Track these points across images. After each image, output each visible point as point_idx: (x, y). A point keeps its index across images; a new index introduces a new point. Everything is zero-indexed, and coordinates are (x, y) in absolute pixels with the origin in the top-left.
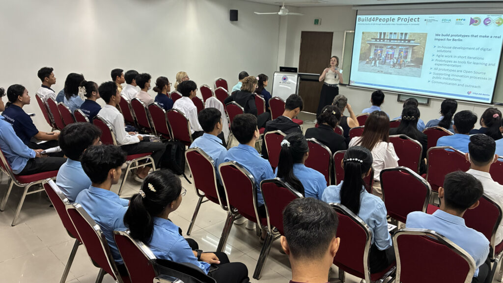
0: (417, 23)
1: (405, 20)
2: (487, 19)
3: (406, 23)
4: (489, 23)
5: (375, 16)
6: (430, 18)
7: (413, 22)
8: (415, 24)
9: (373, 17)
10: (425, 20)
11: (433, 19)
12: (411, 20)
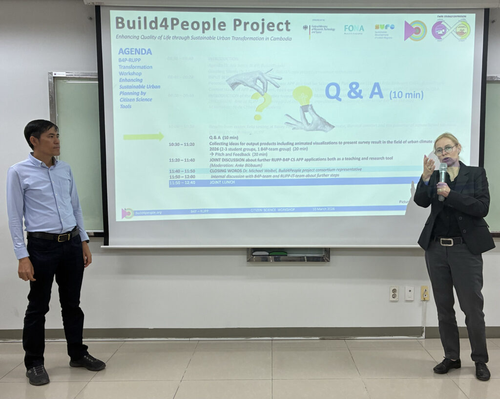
0: (285, 34)
1: (255, 26)
2: (438, 25)
3: (258, 34)
4: (444, 33)
5: (170, 15)
6: (317, 24)
7: (276, 33)
8: (281, 39)
9: (161, 15)
10: (305, 27)
11: (322, 24)
12: (271, 25)
